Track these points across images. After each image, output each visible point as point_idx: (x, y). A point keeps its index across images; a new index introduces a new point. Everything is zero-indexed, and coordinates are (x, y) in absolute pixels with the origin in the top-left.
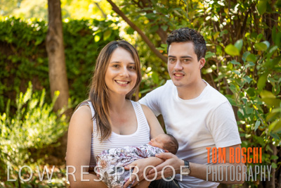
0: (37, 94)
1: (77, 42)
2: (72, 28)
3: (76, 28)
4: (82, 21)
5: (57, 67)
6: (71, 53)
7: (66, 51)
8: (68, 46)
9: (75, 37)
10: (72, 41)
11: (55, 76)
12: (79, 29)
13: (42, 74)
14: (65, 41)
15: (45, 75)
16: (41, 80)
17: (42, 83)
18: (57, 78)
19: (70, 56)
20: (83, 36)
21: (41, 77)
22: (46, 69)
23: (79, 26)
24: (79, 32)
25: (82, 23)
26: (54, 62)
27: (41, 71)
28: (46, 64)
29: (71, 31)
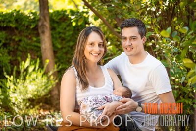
0: (34, 62)
1: (59, 25)
2: (55, 16)
3: (58, 16)
4: (62, 11)
5: (46, 43)
6: (55, 33)
7: (51, 32)
8: (53, 29)
9: (57, 22)
10: (56, 25)
11: (45, 49)
12: (60, 17)
13: (35, 48)
14: (51, 25)
15: (38, 49)
16: (35, 52)
17: (36, 55)
18: (46, 51)
19: (55, 35)
20: (63, 21)
21: (35, 50)
22: (38, 44)
23: (60, 14)
24: (60, 19)
25: (62, 13)
26: (44, 40)
27: (35, 46)
28: (39, 41)
29: (55, 18)
